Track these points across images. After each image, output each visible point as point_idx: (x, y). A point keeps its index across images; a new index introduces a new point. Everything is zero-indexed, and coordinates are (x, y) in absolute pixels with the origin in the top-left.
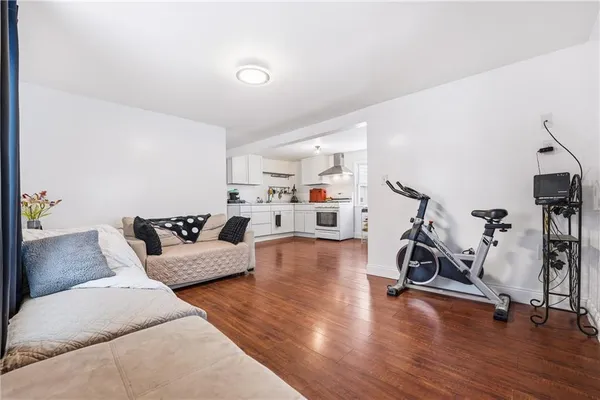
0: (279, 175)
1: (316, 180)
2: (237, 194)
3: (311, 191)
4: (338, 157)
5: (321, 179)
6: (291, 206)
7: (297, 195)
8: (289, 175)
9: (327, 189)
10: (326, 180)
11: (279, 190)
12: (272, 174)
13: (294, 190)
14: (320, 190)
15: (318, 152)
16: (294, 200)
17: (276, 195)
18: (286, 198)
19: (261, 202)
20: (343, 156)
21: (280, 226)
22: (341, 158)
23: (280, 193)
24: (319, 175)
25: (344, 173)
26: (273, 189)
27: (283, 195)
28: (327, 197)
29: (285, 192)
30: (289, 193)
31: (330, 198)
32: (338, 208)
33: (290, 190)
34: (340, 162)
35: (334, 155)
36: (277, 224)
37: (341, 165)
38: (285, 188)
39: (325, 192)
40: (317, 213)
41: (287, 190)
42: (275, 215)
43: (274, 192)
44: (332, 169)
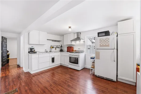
0: (55, 41)
1: (69, 43)
2: (33, 49)
3: (68, 47)
4: (78, 34)
5: (71, 43)
6: (59, 53)
7: (62, 48)
8: (60, 41)
9: (74, 47)
10: (73, 43)
11: (55, 47)
12: (53, 41)
13: (61, 46)
14: (71, 47)
15: (70, 30)
16: (61, 51)
17: (54, 49)
18: (58, 50)
19: (47, 52)
20: (80, 33)
21: (54, 62)
22: (80, 34)
23: (56, 48)
24: (71, 41)
25: (81, 40)
26: (52, 46)
27: (57, 48)
28: (74, 50)
29: (58, 47)
30: (59, 48)
31: (75, 51)
32: (79, 56)
33: (60, 46)
34: (79, 36)
35: (77, 33)
36: (52, 62)
37: (80, 37)
38: (58, 46)
39: (73, 48)
40: (70, 57)
41: (59, 46)
42: (52, 57)
43: (53, 47)
44: (76, 38)
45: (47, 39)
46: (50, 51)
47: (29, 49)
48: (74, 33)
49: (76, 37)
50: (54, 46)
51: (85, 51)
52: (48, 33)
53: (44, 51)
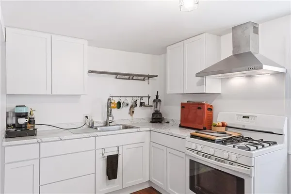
0: (131, 77)
3: (183, 106)
4: (244, 32)
5: (202, 83)
7: (162, 108)
8: (149, 77)
9: (216, 104)
10: (212, 85)
11: (130, 101)
12: (118, 75)
13: (157, 100)
14: (200, 106)
16: (157, 119)
17: (125, 110)
18: (143, 114)
19: (91, 127)
20: (256, 30)
21: (115, 177)
22: (252, 35)
23: (132, 106)
24: (197, 75)
25: (265, 67)
26: (116, 100)
27: (137, 109)
28: (215, 122)
29: (142, 104)
30: (148, 106)
31: (223, 125)
32: (248, 167)
33: (151, 100)
34: (248, 43)
35: (234, 28)
36: (108, 174)
37: (252, 50)
38: (141, 98)
39: (210, 109)
40: (191, 161)
41: (145, 100)
42: (106, 155)
43: (119, 105)
44: (228, 60)
45: (91, 72)
46: (107, 124)
47: (11, 115)
48: (219, 34)
49: (227, 52)
50: (122, 100)
51: (285, 132)
52: (91, 43)
53: (79, 121)
